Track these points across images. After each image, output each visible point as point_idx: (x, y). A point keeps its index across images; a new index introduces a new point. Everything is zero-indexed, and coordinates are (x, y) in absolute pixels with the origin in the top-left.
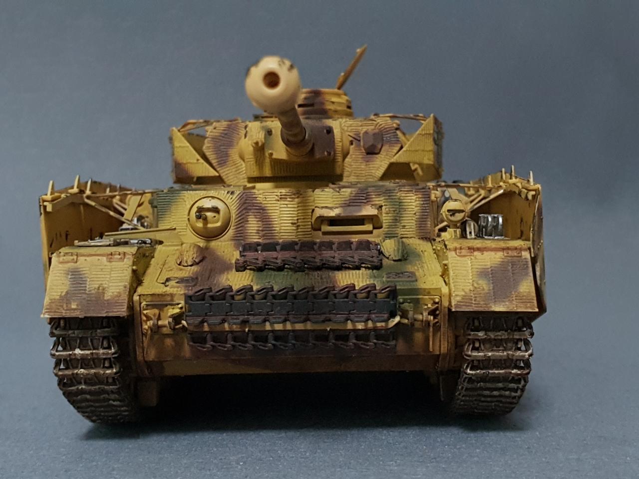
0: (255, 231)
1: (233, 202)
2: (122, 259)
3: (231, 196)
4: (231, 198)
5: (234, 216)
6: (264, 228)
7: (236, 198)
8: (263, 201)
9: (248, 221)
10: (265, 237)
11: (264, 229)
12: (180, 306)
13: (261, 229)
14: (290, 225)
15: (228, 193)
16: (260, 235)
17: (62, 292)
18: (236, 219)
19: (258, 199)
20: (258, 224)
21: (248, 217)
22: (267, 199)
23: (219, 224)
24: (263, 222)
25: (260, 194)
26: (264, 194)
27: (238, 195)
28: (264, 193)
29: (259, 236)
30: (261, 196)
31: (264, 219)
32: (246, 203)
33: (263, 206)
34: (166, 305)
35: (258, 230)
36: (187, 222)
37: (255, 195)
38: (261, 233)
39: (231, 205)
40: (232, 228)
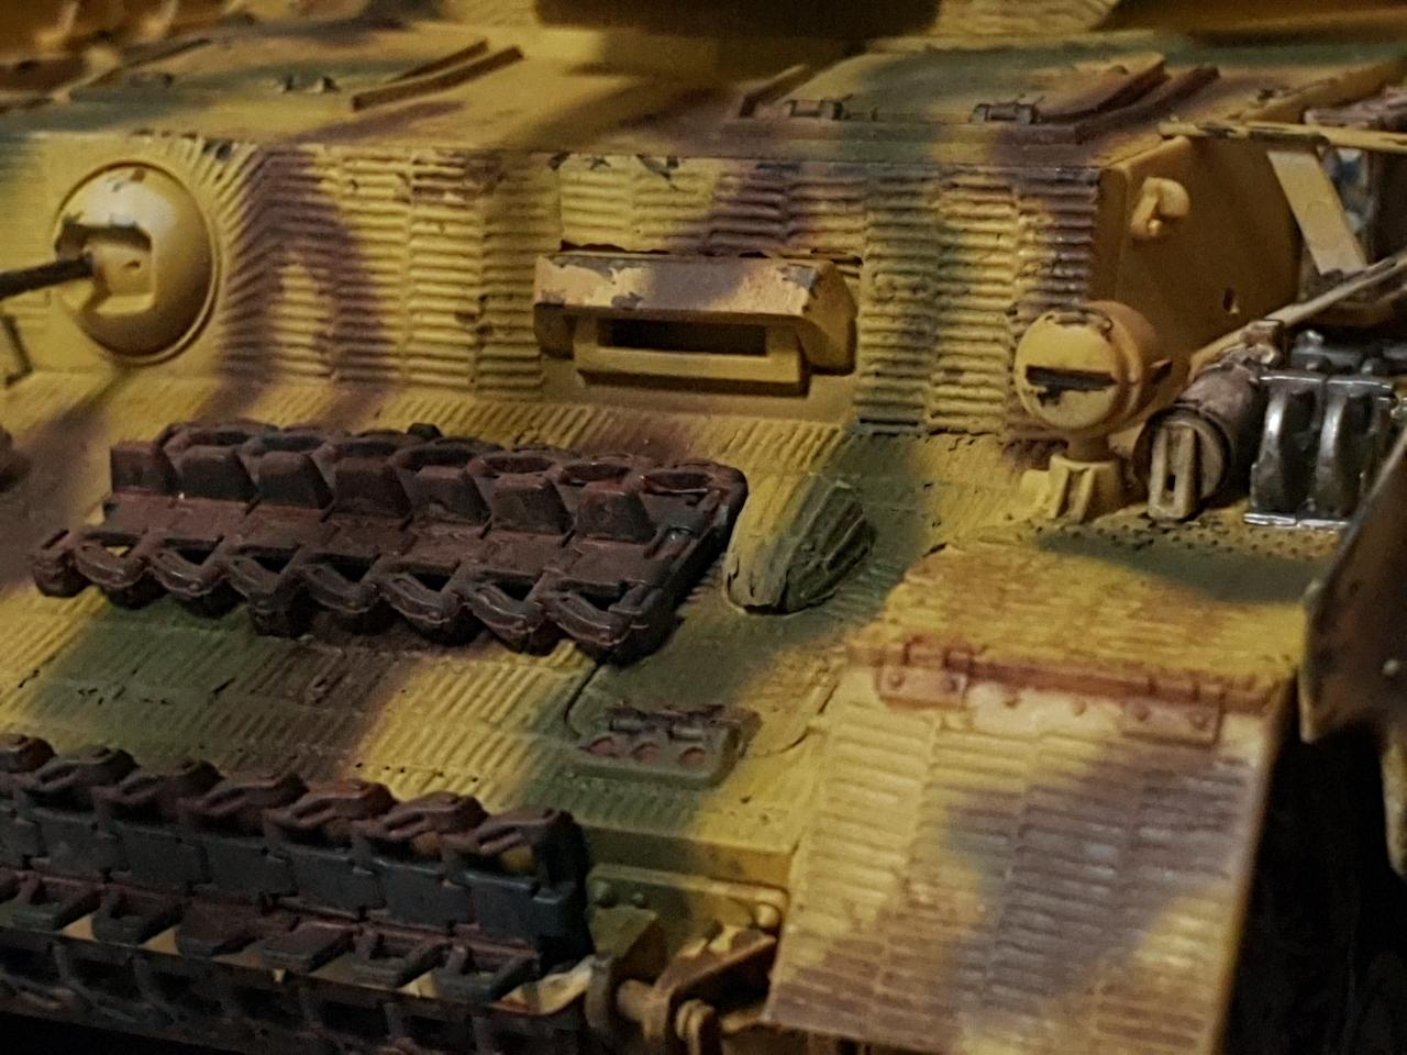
0: (307, 340)
1: (224, 198)
3: (218, 167)
4: (220, 177)
5: (226, 259)
6: (346, 325)
7: (237, 175)
8: (345, 197)
9: (281, 289)
10: (348, 373)
11: (348, 332)
13: (330, 330)
14: (451, 320)
15: (206, 148)
16: (328, 356)
18: (229, 279)
19: (325, 186)
20: (322, 306)
21: (284, 270)
22: (362, 191)
24: (342, 296)
25: (332, 165)
26: (349, 165)
27: (246, 162)
28: (347, 159)
29: (323, 362)
30: (333, 173)
31: (345, 283)
32: (273, 204)
33: (345, 220)
35: (321, 335)
37: (311, 164)
38: (333, 352)
39: (216, 205)
40: (218, 316)
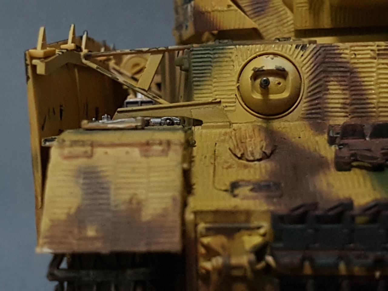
0: (339, 106)
1: (304, 62)
2: (164, 153)
3: (302, 53)
4: (302, 56)
5: (306, 82)
6: (354, 99)
7: (309, 55)
8: (352, 59)
9: (328, 90)
10: (356, 115)
11: (354, 102)
12: (262, 231)
13: (348, 101)
15: (297, 47)
16: (347, 110)
17: (70, 208)
18: (308, 88)
19: (343, 56)
20: (344, 94)
21: (329, 84)
22: (358, 56)
23: (285, 95)
24: (352, 91)
25: (346, 49)
26: (353, 48)
27: (312, 50)
28: (351, 47)
29: (347, 112)
30: (347, 51)
31: (352, 86)
32: (324, 63)
33: (351, 66)
34: (239, 230)
35: (344, 104)
36: (236, 92)
37: (338, 49)
38: (349, 109)
39: (302, 65)
40: (304, 100)
